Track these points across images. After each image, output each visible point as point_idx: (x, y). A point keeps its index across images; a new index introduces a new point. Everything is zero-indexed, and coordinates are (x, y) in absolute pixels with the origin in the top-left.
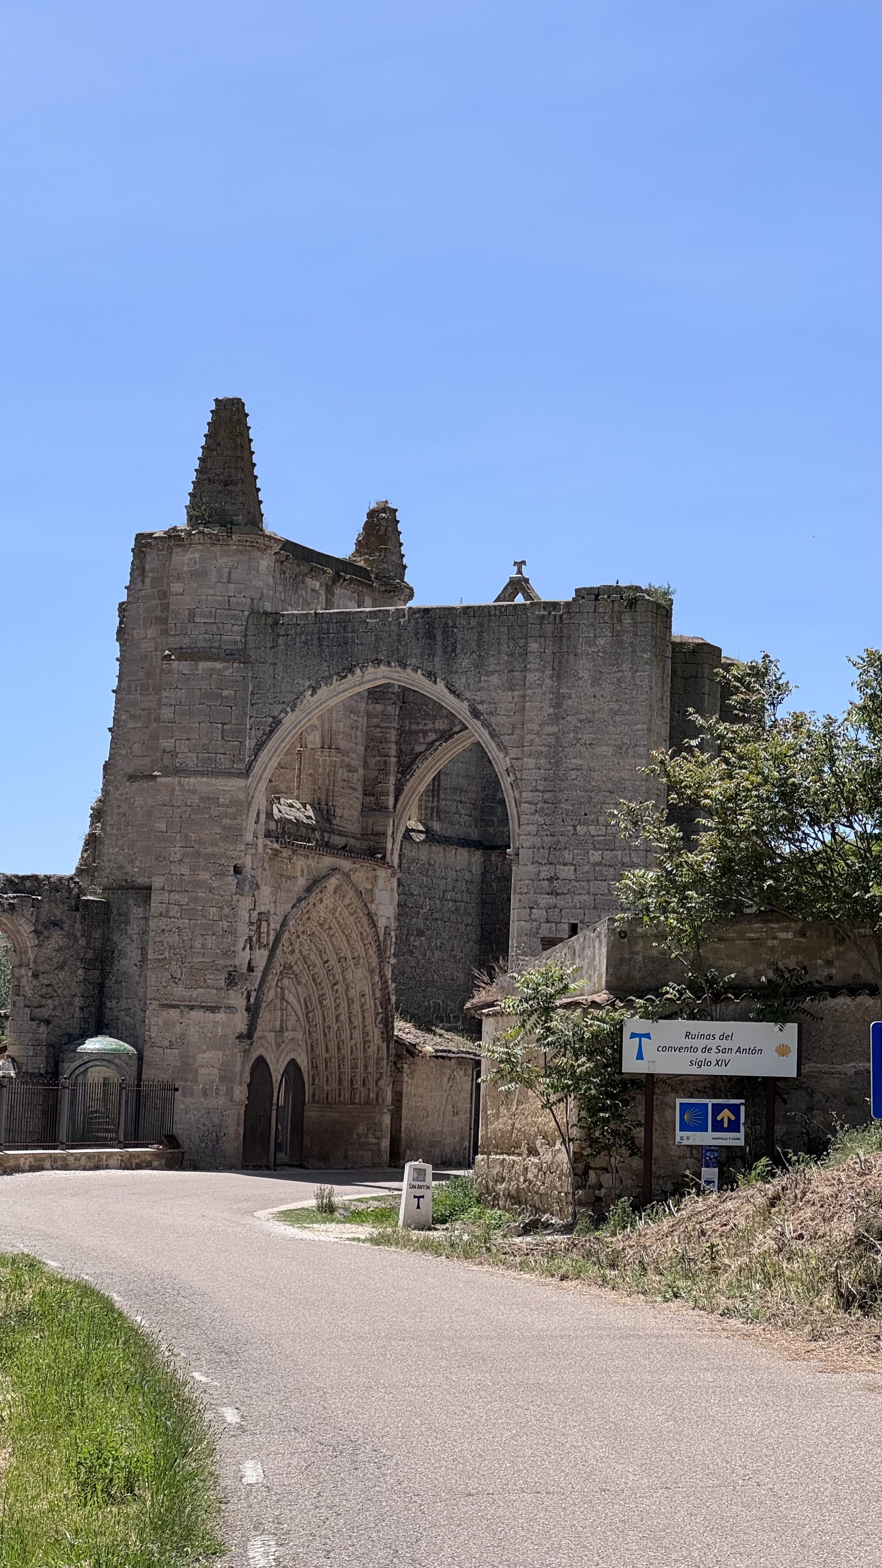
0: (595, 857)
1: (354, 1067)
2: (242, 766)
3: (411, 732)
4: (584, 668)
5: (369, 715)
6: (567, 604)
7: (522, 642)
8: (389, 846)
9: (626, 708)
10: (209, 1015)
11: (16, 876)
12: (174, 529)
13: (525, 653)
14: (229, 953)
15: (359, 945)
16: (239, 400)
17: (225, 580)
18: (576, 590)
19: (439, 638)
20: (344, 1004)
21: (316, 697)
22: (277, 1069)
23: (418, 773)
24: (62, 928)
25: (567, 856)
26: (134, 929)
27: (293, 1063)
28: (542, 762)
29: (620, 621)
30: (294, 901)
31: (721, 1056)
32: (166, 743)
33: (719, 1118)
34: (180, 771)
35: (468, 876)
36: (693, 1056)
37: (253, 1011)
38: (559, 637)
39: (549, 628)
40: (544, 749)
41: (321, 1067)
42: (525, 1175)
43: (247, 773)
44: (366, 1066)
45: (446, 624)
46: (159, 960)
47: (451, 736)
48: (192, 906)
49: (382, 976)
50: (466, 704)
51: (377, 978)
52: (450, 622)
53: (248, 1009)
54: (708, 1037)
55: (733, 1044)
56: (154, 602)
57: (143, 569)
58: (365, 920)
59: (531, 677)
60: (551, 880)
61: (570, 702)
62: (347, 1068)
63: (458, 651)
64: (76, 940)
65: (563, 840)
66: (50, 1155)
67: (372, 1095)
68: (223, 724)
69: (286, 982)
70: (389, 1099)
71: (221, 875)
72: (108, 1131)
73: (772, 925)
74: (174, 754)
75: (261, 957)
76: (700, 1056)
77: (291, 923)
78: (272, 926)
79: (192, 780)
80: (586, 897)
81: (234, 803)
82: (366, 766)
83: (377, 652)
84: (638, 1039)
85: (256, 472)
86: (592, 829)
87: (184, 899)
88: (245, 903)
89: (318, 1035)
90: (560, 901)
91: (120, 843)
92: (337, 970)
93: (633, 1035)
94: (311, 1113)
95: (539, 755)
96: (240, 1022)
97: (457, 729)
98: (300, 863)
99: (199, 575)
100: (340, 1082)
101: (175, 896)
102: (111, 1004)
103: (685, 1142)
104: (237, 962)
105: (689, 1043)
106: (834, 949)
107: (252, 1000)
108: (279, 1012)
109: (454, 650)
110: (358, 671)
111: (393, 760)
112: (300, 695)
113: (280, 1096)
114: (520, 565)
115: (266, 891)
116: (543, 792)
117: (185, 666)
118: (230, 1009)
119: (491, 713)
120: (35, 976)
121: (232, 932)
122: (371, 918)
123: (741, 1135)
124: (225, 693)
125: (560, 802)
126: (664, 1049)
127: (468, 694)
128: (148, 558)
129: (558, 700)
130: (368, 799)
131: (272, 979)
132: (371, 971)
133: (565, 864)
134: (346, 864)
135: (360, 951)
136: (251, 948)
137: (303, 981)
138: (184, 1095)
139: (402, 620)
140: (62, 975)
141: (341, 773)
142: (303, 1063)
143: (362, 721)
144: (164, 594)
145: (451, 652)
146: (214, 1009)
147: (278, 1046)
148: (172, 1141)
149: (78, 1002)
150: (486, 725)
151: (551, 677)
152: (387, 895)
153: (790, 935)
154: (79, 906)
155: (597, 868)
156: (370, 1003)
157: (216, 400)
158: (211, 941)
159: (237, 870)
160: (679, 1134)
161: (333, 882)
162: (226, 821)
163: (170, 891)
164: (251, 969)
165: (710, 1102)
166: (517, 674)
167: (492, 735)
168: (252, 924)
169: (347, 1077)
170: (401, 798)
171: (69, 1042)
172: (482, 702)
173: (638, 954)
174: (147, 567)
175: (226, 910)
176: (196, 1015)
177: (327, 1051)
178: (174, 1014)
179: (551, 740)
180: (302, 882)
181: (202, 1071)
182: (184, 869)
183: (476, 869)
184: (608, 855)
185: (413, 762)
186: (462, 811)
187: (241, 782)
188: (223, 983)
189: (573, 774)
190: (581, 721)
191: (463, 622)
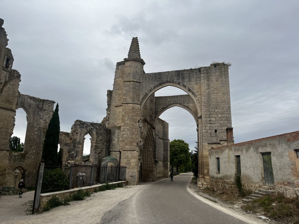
2: (139, 102)
4: (214, 78)
5: (150, 105)
6: (209, 67)
8: (154, 126)
13: (200, 77)
14: (137, 139)
15: (151, 141)
17: (136, 67)
18: (211, 64)
19: (181, 76)
20: (148, 152)
24: (102, 134)
28: (206, 97)
30: (146, 131)
34: (127, 103)
38: (208, 73)
39: (205, 72)
41: (145, 163)
44: (151, 163)
46: (123, 140)
48: (130, 129)
52: (183, 73)
53: (140, 150)
56: (121, 74)
59: (202, 81)
60: (210, 121)
62: (148, 163)
63: (185, 78)
64: (105, 137)
67: (152, 168)
68: (136, 94)
71: (135, 123)
78: (143, 134)
79: (130, 104)
80: (218, 124)
81: (138, 109)
82: (150, 112)
83: (167, 79)
88: (140, 129)
89: (144, 157)
90: (212, 125)
92: (148, 145)
96: (139, 153)
98: (146, 124)
99: (131, 66)
100: (147, 166)
101: (126, 127)
102: (111, 150)
110: (163, 83)
115: (143, 127)
116: (206, 103)
117: (128, 83)
118: (137, 150)
119: (193, 89)
120: (96, 144)
121: (138, 134)
122: (153, 137)
124: (136, 88)
125: (211, 105)
128: (120, 66)
129: (209, 85)
133: (213, 118)
136: (141, 138)
138: (128, 169)
139: (172, 73)
151: (207, 81)
152: (154, 133)
156: (152, 152)
157: (133, 38)
158: (134, 136)
159: (139, 122)
162: (137, 112)
164: (140, 142)
170: (156, 118)
175: (137, 130)
176: (130, 152)
177: (146, 160)
178: (126, 152)
180: (147, 127)
181: (132, 164)
182: (128, 122)
189: (213, 99)
190: (214, 89)
191: (186, 72)
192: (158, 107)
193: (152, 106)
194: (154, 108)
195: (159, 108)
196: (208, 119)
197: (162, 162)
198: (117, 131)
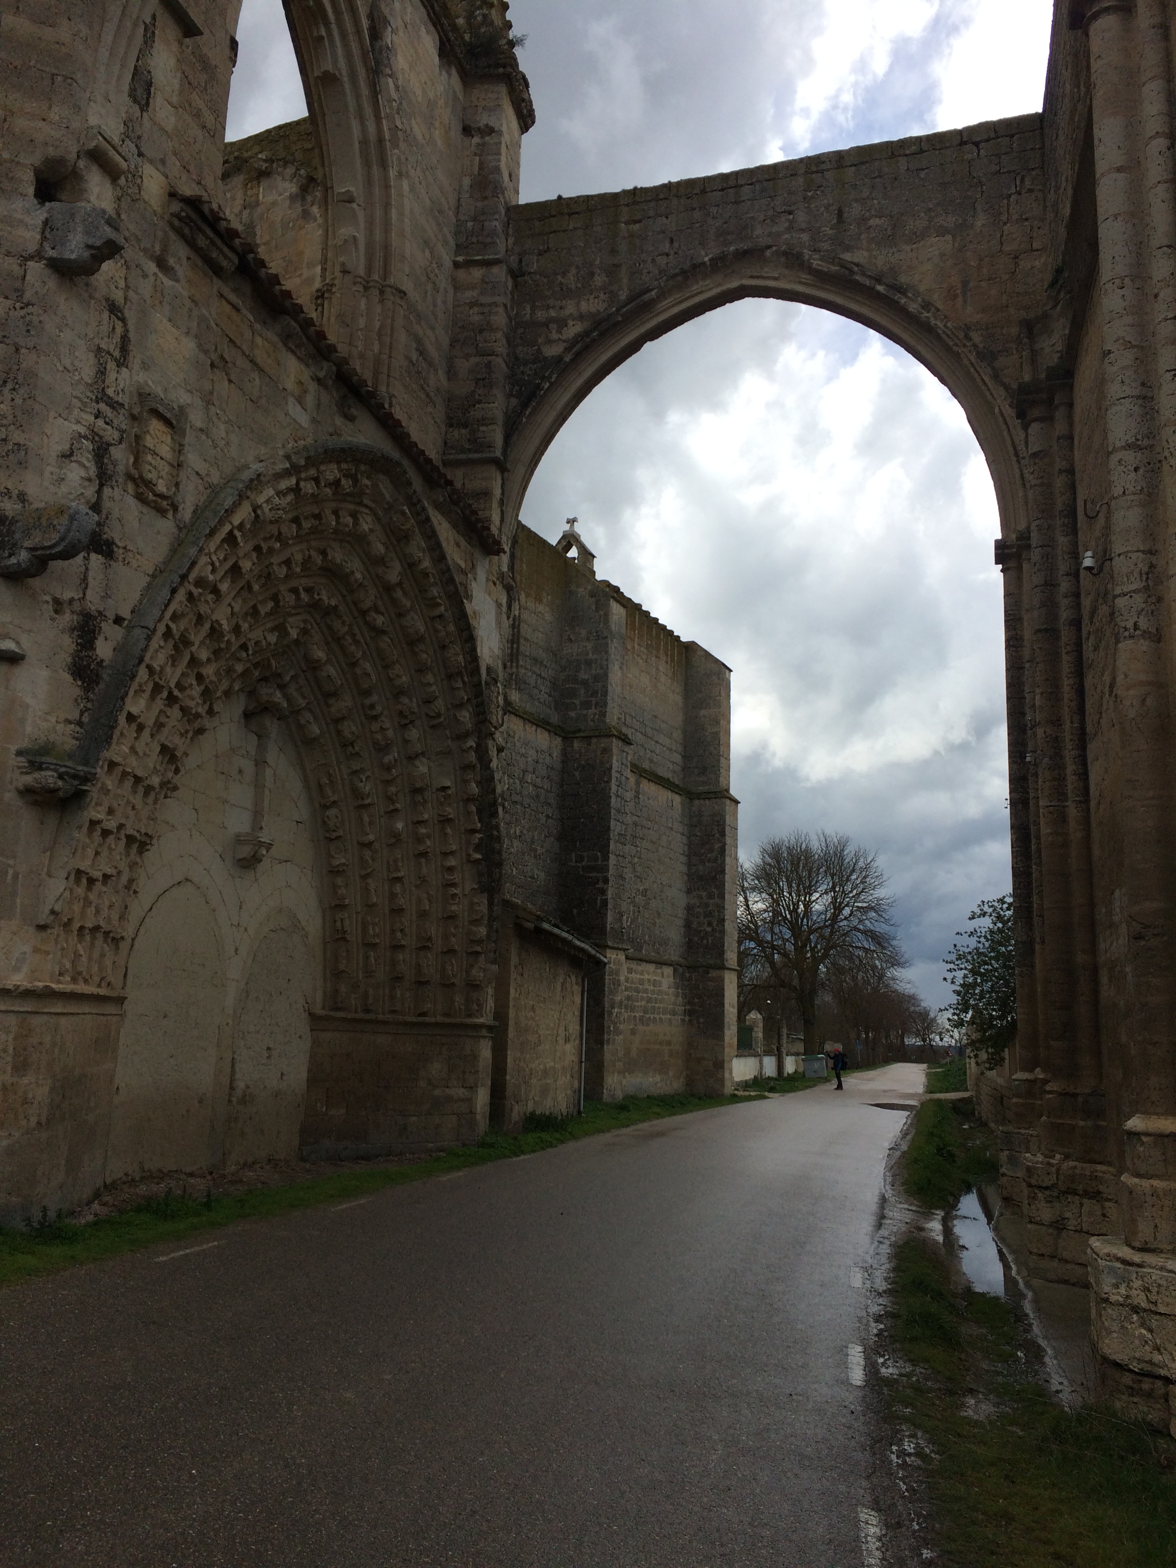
3: (534, 323)
5: (458, 286)
20: (405, 801)
35: (548, 760)
37: (105, 684)
44: (447, 938)
62: (409, 938)
67: (460, 1000)
69: (271, 724)
70: (490, 1007)
88: (82, 314)
89: (349, 861)
94: (328, 1034)
100: (394, 966)
107: (105, 649)
108: (250, 790)
114: (572, 521)
122: (467, 627)
130: (455, 427)
137: (314, 730)
142: (313, 919)
143: (446, 287)
156: (456, 807)
168: (108, 402)
169: (408, 959)
170: (518, 439)
177: (367, 898)
186: (542, 688)
192: (541, 315)
193: (472, 305)
194: (500, 319)
195: (562, 324)
197: (669, 971)
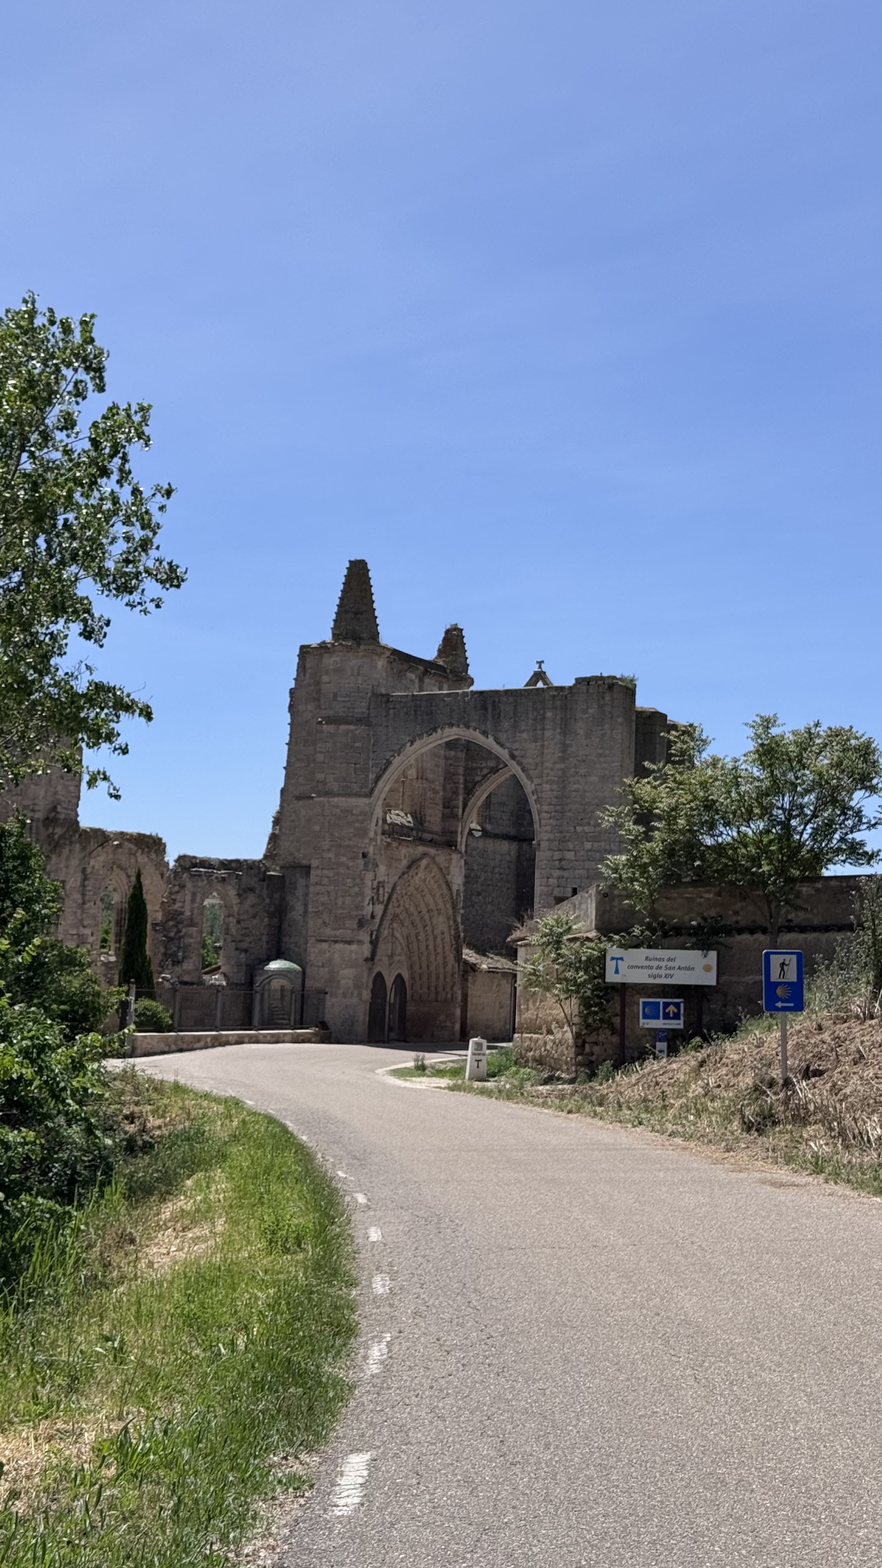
0: (588, 845)
1: (438, 978)
2: (367, 790)
3: (472, 769)
4: (580, 728)
5: (446, 758)
6: (570, 688)
7: (541, 712)
8: (459, 839)
9: (607, 752)
10: (347, 947)
11: (226, 860)
12: (324, 642)
13: (544, 718)
14: (359, 907)
15: (440, 902)
16: (364, 561)
17: (355, 674)
18: (577, 679)
19: (490, 710)
20: (431, 938)
21: (414, 747)
22: (389, 980)
23: (477, 794)
24: (254, 892)
25: (570, 845)
26: (300, 893)
27: (399, 976)
28: (554, 787)
29: (603, 698)
30: (400, 875)
31: (668, 972)
32: (320, 776)
33: (667, 1011)
34: (328, 794)
35: (508, 858)
36: (650, 972)
37: (374, 943)
38: (565, 708)
39: (558, 703)
40: (556, 779)
41: (417, 978)
42: (545, 1046)
43: (370, 794)
44: (445, 978)
45: (494, 701)
46: (316, 912)
47: (498, 771)
48: (336, 877)
49: (455, 921)
50: (506, 751)
51: (452, 922)
52: (497, 700)
53: (371, 942)
54: (660, 960)
55: (675, 964)
56: (313, 688)
57: (305, 667)
58: (444, 886)
59: (548, 734)
60: (560, 860)
61: (572, 749)
62: (433, 979)
63: (501, 718)
64: (264, 899)
65: (568, 835)
66: (248, 1035)
67: (449, 996)
68: (355, 764)
69: (395, 925)
70: (459, 998)
71: (353, 858)
72: (283, 1019)
73: (700, 889)
74: (324, 783)
75: (379, 909)
76: (655, 972)
77: (398, 888)
78: (386, 890)
79: (336, 799)
80: (582, 871)
81: (362, 813)
82: (444, 790)
83: (451, 719)
84: (615, 961)
85: (375, 606)
86: (586, 829)
87: (331, 874)
88: (369, 876)
89: (415, 958)
90: (566, 874)
91: (291, 838)
92: (427, 917)
93: (613, 959)
94: (411, 1008)
95: (553, 782)
96: (366, 950)
97: (501, 766)
98: (403, 851)
99: (338, 671)
100: (429, 988)
101: (325, 872)
102: (286, 939)
103: (646, 1026)
104: (364, 913)
105: (647, 963)
106: (739, 904)
107: (374, 937)
108: (390, 944)
109: (499, 717)
110: (439, 731)
111: (462, 786)
112: (403, 746)
113: (391, 997)
114: (540, 663)
115: (382, 868)
116: (556, 805)
117: (331, 728)
118: (360, 942)
119: (522, 757)
120: (238, 922)
121: (361, 894)
122: (448, 885)
123: (681, 1021)
124: (357, 745)
125: (565, 812)
126: (632, 967)
127: (508, 745)
128: (308, 660)
129: (565, 748)
130: (447, 810)
131: (386, 923)
132: (449, 918)
133: (569, 851)
134: (432, 851)
135: (441, 905)
136: (373, 904)
137: (406, 924)
138: (331, 996)
139: (466, 699)
140: (255, 922)
141: (429, 794)
142: (406, 975)
143: (442, 762)
144: (318, 683)
145: (497, 718)
146: (349, 943)
147: (390, 965)
148: (323, 1025)
149: (265, 938)
150: (519, 763)
151: (560, 733)
152: (457, 870)
153: (711, 896)
154: (265, 878)
155: (590, 853)
156: (447, 938)
157: (350, 561)
158: (348, 900)
159: (364, 855)
160: (642, 1021)
161: (424, 862)
162: (357, 825)
163: (322, 869)
164: (373, 917)
165: (661, 1001)
166: (539, 732)
167: (523, 770)
168: (373, 889)
169: (433, 984)
170: (467, 810)
171: (260, 963)
172: (517, 750)
173: (615, 907)
174: (307, 666)
175: (358, 880)
176: (338, 946)
177: (421, 968)
178: (325, 946)
179: (560, 773)
180: (405, 862)
181: (343, 982)
182: (331, 855)
183: (513, 853)
184: (596, 845)
185: (474, 787)
186: (505, 818)
187: (366, 801)
188: (355, 926)
189: (574, 794)
190: (579, 761)
191: (504, 699)
192: (474, 765)
193: (451, 765)
194: (461, 770)
196: (557, 854)
198: (302, 882)
